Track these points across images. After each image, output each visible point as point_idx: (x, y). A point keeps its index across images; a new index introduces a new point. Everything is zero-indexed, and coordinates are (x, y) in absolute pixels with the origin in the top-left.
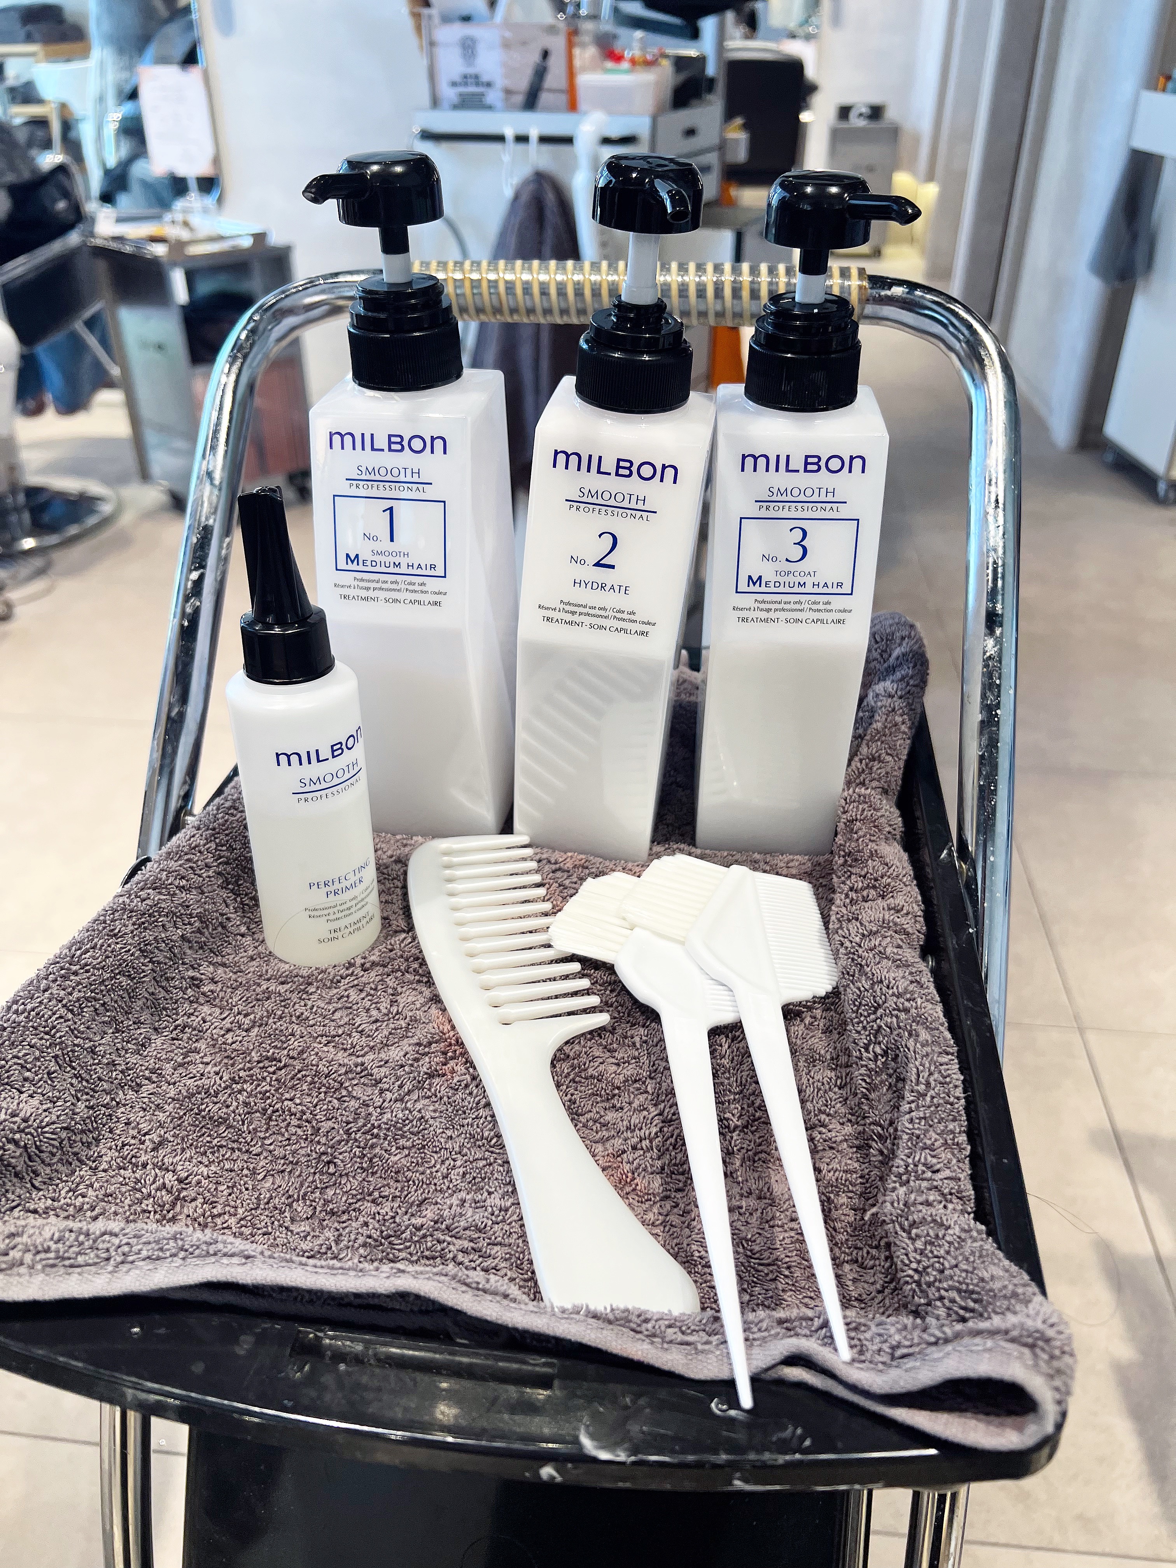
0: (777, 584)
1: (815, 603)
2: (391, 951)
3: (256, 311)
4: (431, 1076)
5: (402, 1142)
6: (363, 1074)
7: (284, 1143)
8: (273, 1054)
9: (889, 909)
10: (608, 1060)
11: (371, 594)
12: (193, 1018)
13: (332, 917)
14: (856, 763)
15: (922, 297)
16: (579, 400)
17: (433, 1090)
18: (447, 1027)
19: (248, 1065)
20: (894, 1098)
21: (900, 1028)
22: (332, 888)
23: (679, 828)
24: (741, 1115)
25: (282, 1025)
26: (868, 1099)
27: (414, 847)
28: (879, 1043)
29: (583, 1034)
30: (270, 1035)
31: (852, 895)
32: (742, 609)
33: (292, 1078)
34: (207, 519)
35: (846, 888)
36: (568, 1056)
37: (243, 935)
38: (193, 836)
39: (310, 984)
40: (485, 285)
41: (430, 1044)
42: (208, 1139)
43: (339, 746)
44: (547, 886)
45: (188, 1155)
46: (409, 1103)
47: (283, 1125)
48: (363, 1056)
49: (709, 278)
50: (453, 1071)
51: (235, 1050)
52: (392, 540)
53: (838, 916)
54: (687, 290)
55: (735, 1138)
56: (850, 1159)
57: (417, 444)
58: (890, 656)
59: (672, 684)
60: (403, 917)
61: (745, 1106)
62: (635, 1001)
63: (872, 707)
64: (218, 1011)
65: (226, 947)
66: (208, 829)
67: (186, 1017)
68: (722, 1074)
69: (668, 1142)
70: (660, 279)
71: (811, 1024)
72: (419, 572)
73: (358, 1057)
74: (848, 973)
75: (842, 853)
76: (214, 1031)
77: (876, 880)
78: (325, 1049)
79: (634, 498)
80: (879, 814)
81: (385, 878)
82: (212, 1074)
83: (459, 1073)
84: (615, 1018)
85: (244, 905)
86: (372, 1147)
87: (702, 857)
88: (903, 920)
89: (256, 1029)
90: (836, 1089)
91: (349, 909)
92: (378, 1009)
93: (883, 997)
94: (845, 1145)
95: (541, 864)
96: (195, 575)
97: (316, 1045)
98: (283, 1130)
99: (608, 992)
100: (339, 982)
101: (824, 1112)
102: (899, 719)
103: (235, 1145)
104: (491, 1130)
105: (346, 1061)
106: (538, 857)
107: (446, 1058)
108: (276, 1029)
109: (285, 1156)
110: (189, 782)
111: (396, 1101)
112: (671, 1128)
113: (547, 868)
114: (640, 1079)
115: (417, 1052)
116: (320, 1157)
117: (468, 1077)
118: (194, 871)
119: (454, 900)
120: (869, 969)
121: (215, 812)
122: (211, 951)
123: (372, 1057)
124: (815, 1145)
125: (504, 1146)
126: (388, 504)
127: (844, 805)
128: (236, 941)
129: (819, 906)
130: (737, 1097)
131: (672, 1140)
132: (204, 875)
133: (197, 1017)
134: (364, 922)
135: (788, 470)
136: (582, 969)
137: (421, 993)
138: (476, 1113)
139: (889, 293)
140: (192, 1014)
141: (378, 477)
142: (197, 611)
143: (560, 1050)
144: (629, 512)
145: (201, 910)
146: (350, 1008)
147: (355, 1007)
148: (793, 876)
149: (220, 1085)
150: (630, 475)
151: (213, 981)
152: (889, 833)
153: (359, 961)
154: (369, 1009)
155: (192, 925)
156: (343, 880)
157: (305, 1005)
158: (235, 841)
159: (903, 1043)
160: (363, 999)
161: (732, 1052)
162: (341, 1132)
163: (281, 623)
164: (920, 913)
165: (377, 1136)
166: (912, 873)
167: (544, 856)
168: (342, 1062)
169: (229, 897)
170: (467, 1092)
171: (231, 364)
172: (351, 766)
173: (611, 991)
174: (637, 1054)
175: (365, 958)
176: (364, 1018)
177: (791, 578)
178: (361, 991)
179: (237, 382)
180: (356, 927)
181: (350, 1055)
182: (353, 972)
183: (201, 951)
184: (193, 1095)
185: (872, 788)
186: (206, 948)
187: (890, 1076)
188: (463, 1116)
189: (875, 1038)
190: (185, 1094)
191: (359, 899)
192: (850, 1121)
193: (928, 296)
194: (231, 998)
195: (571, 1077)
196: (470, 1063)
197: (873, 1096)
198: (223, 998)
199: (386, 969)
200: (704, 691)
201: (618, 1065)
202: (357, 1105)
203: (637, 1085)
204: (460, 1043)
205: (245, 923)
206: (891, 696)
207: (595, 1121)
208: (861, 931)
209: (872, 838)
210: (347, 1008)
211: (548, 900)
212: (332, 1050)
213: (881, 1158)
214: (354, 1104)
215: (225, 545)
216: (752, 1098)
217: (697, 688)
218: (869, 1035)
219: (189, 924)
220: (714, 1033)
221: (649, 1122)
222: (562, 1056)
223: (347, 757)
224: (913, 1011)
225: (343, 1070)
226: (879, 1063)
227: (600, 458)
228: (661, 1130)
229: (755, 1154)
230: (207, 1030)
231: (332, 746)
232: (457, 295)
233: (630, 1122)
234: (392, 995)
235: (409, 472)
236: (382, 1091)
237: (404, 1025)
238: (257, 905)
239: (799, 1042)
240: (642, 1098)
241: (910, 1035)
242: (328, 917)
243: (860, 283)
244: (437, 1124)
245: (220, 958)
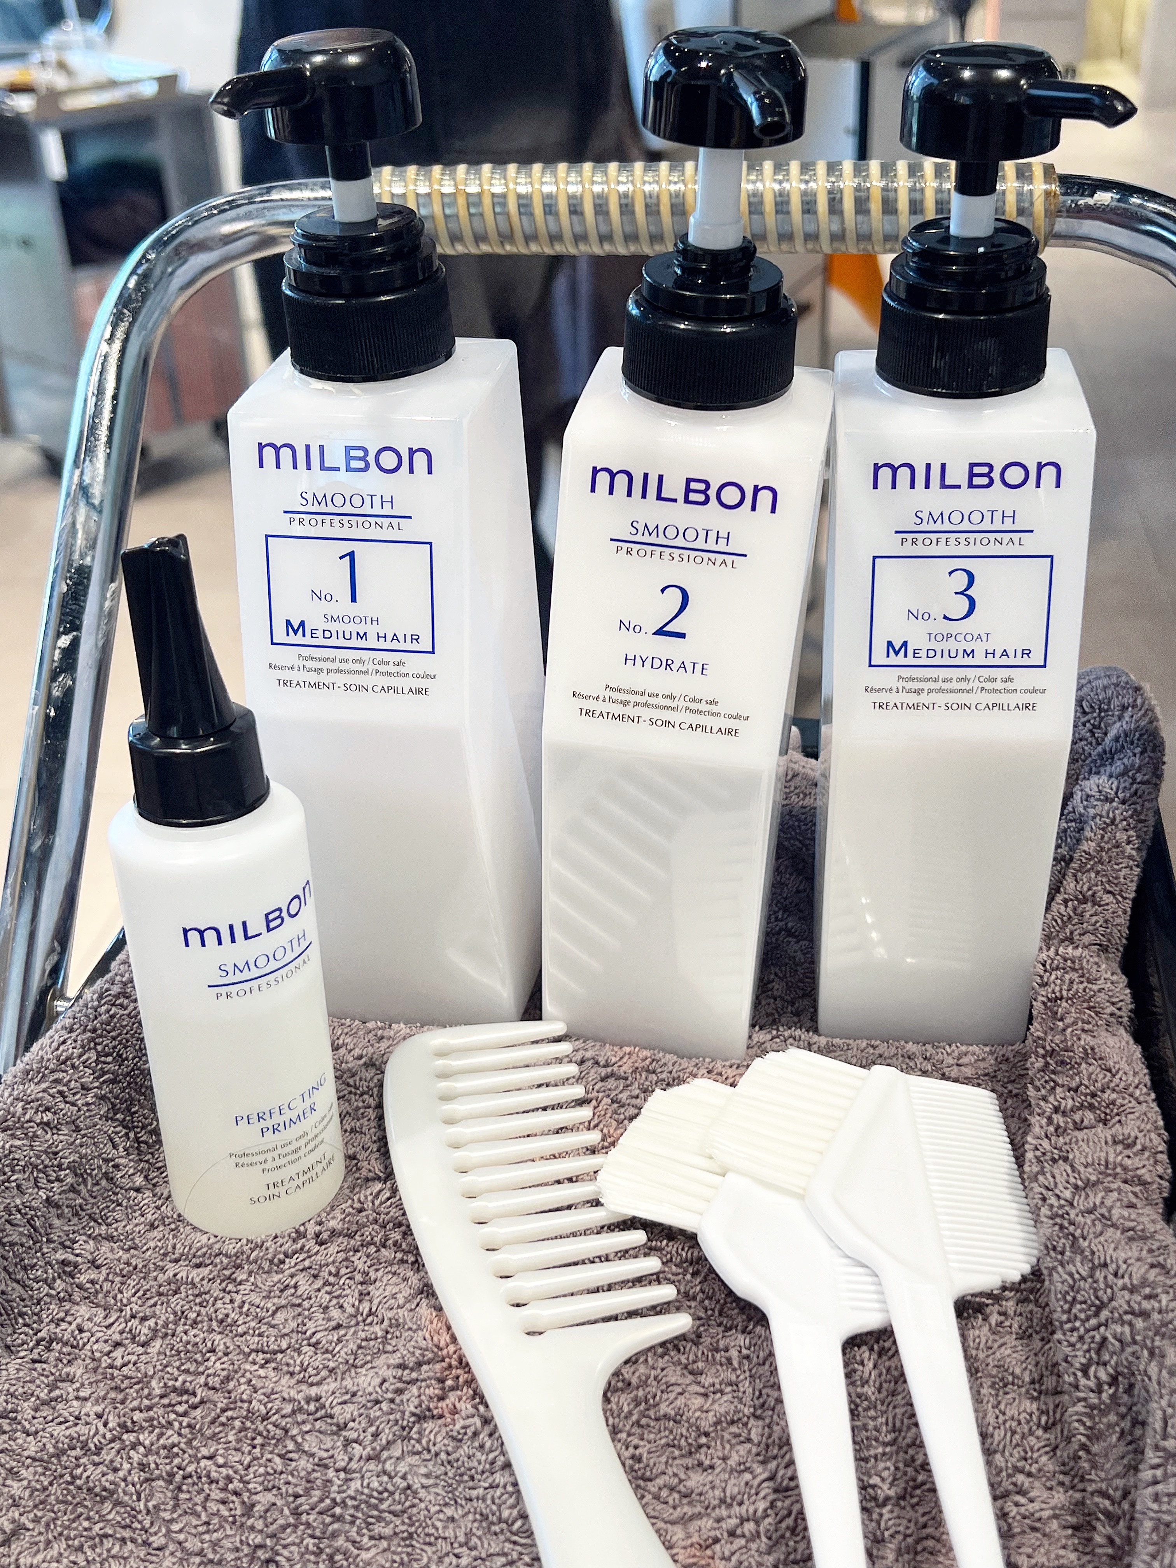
0: (931, 653)
1: (989, 680)
2: (360, 1211)
3: (152, 247)
4: (420, 1418)
5: (378, 1529)
6: (318, 1415)
7: (200, 1529)
8: (184, 1382)
9: (1115, 1142)
10: (690, 1388)
11: (323, 678)
12: (64, 1326)
13: (270, 1165)
14: (1057, 907)
15: (1139, 206)
16: (628, 390)
17: (424, 1441)
18: (445, 1338)
19: (146, 1402)
20: (1128, 1453)
21: (1135, 1342)
22: (269, 1123)
23: (793, 1004)
24: (895, 1479)
25: (196, 1335)
26: (1088, 1452)
27: (395, 1042)
28: (1105, 1364)
29: (650, 1349)
30: (179, 1352)
31: (1058, 1119)
32: (879, 691)
33: (213, 1422)
34: (82, 558)
35: (1048, 1108)
36: (629, 1384)
37: (138, 1190)
38: (64, 1042)
39: (239, 1267)
40: (487, 201)
41: (419, 1364)
42: (86, 1524)
43: (277, 913)
44: (594, 1103)
45: (55, 1553)
46: (388, 1463)
47: (199, 1499)
48: (319, 1384)
49: (821, 184)
50: (454, 1411)
51: (127, 1377)
52: (354, 600)
53: (1038, 1153)
54: (788, 203)
55: (886, 1516)
56: (1064, 1547)
57: (389, 460)
58: (1106, 734)
59: (778, 779)
60: (377, 1155)
61: (901, 1465)
62: (730, 1293)
63: (1081, 815)
64: (101, 1313)
65: (114, 1210)
66: (84, 1031)
67: (53, 1326)
68: (865, 1410)
69: (784, 1525)
70: (747, 187)
71: (1000, 1324)
72: (395, 645)
73: (312, 1385)
74: (1054, 1248)
75: (1041, 1051)
76: (95, 1347)
77: (1094, 1095)
78: (262, 1372)
79: (712, 536)
80: (1095, 988)
81: (350, 1093)
82: (93, 1416)
83: (463, 1414)
84: (700, 1319)
85: (139, 1143)
86: (334, 1535)
87: (828, 1051)
88: (1136, 1162)
89: (158, 1343)
90: (1040, 1432)
91: (295, 1151)
92: (341, 1307)
93: (1109, 1291)
94: (1055, 1524)
95: (584, 1067)
96: (64, 641)
97: (247, 1366)
98: (199, 1508)
99: (688, 1277)
100: (282, 1262)
101: (1021, 1471)
102: (1121, 836)
103: (127, 1534)
104: (512, 1507)
105: (293, 1393)
106: (579, 1057)
107: (443, 1389)
108: (188, 1343)
109: (202, 1550)
110: (58, 949)
111: (369, 1458)
112: (788, 1502)
113: (594, 1074)
114: (739, 1419)
115: (400, 1380)
116: (254, 1551)
117: (477, 1421)
118: (64, 1097)
119: (453, 1130)
120: (1086, 1244)
121: (96, 1003)
122: (91, 1218)
123: (333, 1386)
124: (1009, 1525)
125: (532, 1533)
126: (348, 547)
127: (1042, 973)
128: (129, 1199)
129: (1008, 1129)
130: (888, 1449)
131: (790, 1521)
132: (80, 1103)
133: (70, 1323)
134: (318, 1168)
135: (943, 486)
136: (649, 1240)
137: (405, 1280)
138: (490, 1480)
139: (1090, 201)
140: (63, 1320)
141: (331, 509)
142: (69, 694)
143: (617, 1374)
144: (706, 555)
145: (75, 1157)
146: (299, 1305)
147: (306, 1304)
148: (967, 1081)
149: (104, 1436)
150: (707, 501)
151: (94, 1264)
152: (1112, 1015)
153: (312, 1229)
154: (327, 1307)
155: (61, 1181)
156: (285, 1110)
157: (232, 1301)
158: (126, 1047)
159: (1142, 1367)
160: (319, 1290)
161: (880, 1375)
162: (286, 1511)
163: (190, 737)
164: (1162, 1147)
165: (339, 1519)
166: (1147, 1079)
167: (588, 1054)
168: (287, 1396)
169: (116, 1133)
170: (476, 1444)
171: (115, 326)
172: (295, 942)
173: (695, 1274)
174: (734, 1378)
175: (320, 1223)
176: (320, 1322)
177: (951, 645)
178: (315, 1277)
179: (123, 351)
180: (306, 1177)
181: (299, 1382)
182: (302, 1248)
183: (75, 1220)
184: (64, 1452)
185: (1085, 947)
186: (83, 1214)
187: (1123, 1417)
188: (471, 1484)
189: (1098, 1352)
190: (51, 1450)
191: (310, 1137)
192: (1061, 1484)
193: (1151, 205)
194: (121, 1292)
195: (634, 1418)
196: (478, 1397)
197: (1095, 1448)
198: (108, 1292)
199: (352, 1242)
200: (826, 790)
201: (706, 1395)
202: (310, 1467)
203: (734, 1429)
204: (464, 1364)
205: (141, 1171)
206: (1107, 800)
207: (672, 1489)
208: (1072, 1180)
209: (1086, 1027)
210: (294, 1305)
211: (596, 1126)
212: (272, 1374)
213: (1110, 1551)
214: (304, 1464)
215: (109, 595)
216: (911, 1451)
217: (816, 785)
218: (1088, 1351)
219: (58, 1179)
220: (852, 1344)
221: (753, 1491)
222: (620, 1385)
223: (290, 928)
224: (1156, 1316)
225: (288, 1409)
226: (1104, 1396)
227: (661, 477)
228: (772, 1505)
229: (918, 1542)
230: (84, 1345)
231: (267, 915)
232: (446, 216)
233: (724, 1490)
234: (362, 1283)
235: (377, 501)
236: (347, 1443)
237: (380, 1334)
238: (159, 1142)
239: (982, 1356)
240: (743, 1449)
241: (1152, 1354)
242: (264, 1166)
243: (1048, 186)
244: (431, 1497)
245: (104, 1227)
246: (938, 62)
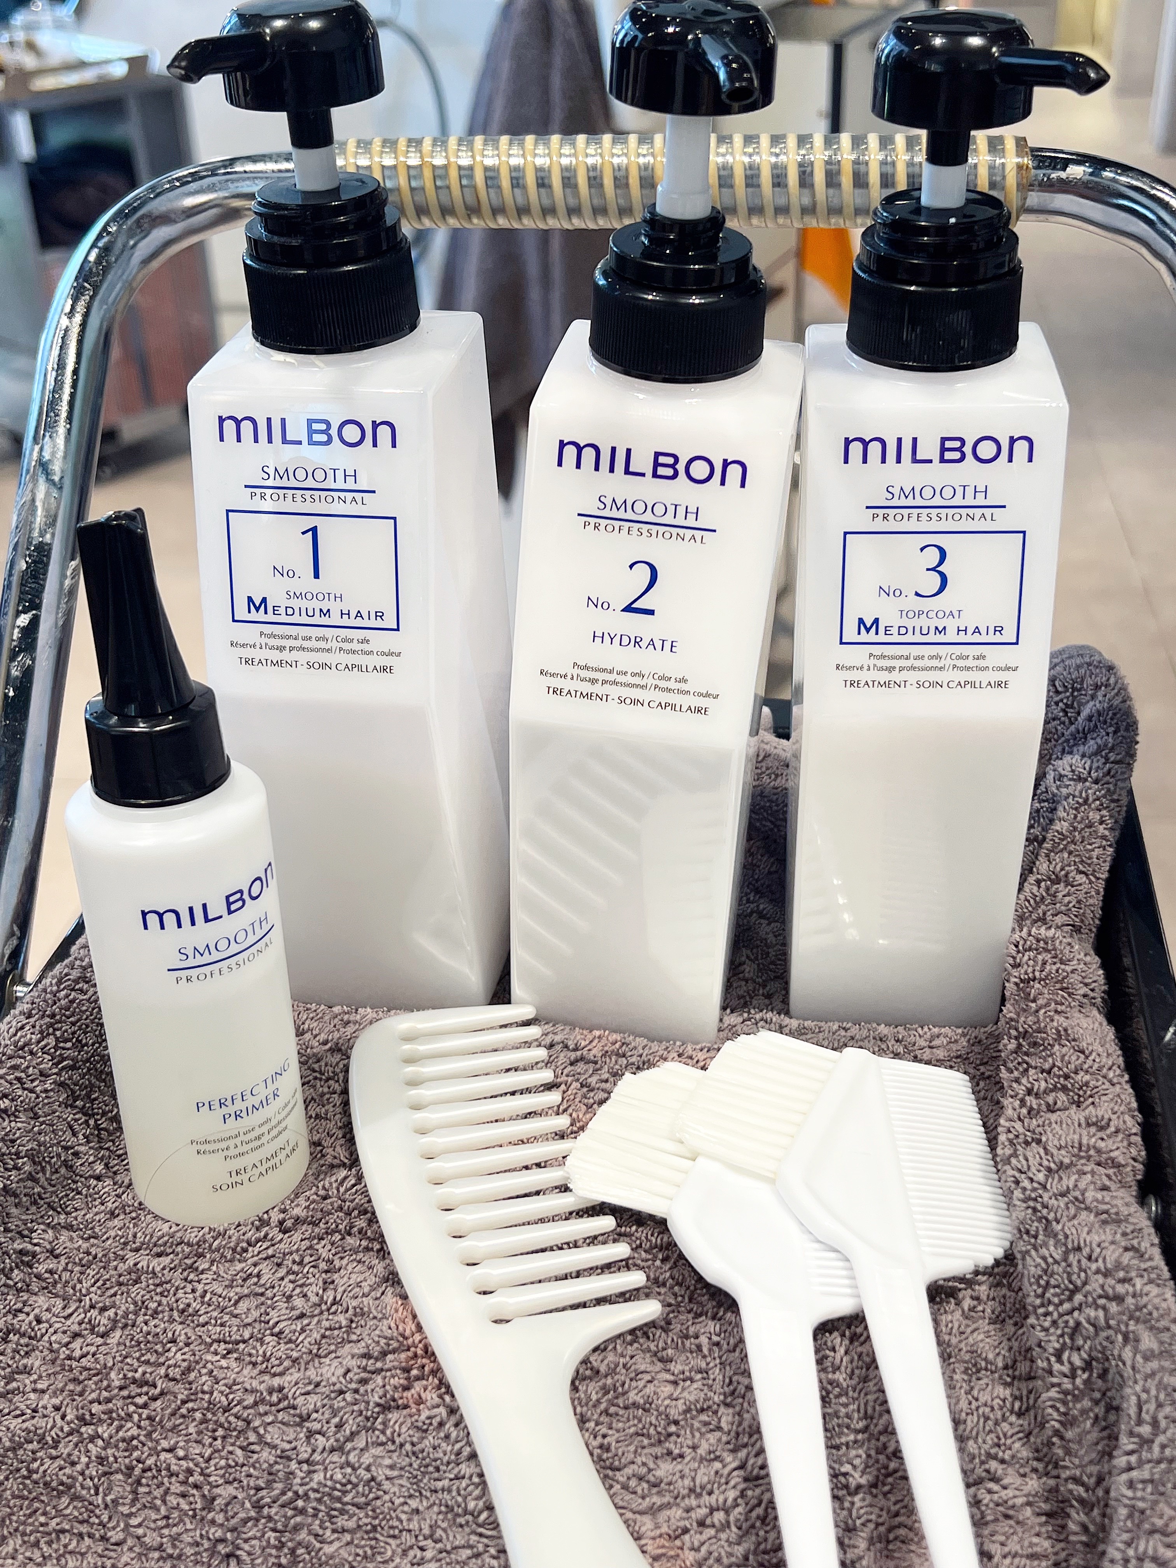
0: (903, 631)
1: (960, 657)
2: (325, 1198)
3: (113, 219)
4: (385, 1408)
5: (341, 1522)
6: (281, 1406)
7: (159, 1523)
8: (144, 1373)
9: (1089, 1125)
10: (659, 1376)
11: (286, 656)
12: (22, 1316)
13: (232, 1152)
14: (1030, 887)
15: (1113, 180)
16: (595, 363)
17: (388, 1432)
18: (411, 1327)
19: (105, 1394)
20: (1102, 1439)
21: (1109, 1327)
22: (231, 1109)
23: (764, 986)
24: (867, 1467)
25: (157, 1325)
26: (1062, 1438)
27: (361, 1026)
28: (1079, 1349)
29: (619, 1336)
30: (139, 1343)
31: (1031, 1101)
32: (849, 668)
33: (173, 1414)
34: (42, 535)
35: (1021, 1090)
36: (598, 1372)
37: (98, 1178)
38: (22, 1028)
39: (201, 1255)
40: (453, 173)
41: (384, 1354)
42: (42, 1519)
43: (238, 896)
44: (563, 1087)
45: (10, 1549)
46: (352, 1455)
47: (158, 1493)
48: (281, 1374)
49: (791, 157)
50: (420, 1401)
51: (86, 1369)
52: (317, 576)
53: (1011, 1136)
54: (758, 176)
55: (858, 1504)
56: (1038, 1535)
57: (352, 433)
58: (1079, 713)
59: (748, 759)
60: (342, 1141)
61: (873, 1453)
62: (700, 1279)
63: (1054, 795)
64: (59, 1303)
65: (73, 1199)
66: (43, 1017)
67: (10, 1317)
68: (837, 1397)
69: (754, 1514)
70: (715, 160)
71: (972, 1309)
72: (359, 622)
73: (274, 1375)
74: (1028, 1232)
75: (1014, 1033)
76: (53, 1338)
77: (1067, 1077)
78: (224, 1363)
79: (681, 511)
80: (1069, 969)
81: (316, 1078)
82: (50, 1409)
83: (428, 1404)
84: (669, 1305)
85: (99, 1130)
86: (296, 1529)
87: (799, 1034)
88: (1109, 1144)
89: (118, 1333)
90: (1013, 1418)
91: (258, 1138)
92: (305, 1296)
93: (1083, 1275)
94: (1028, 1511)
95: (552, 1051)
96: (24, 620)
97: (209, 1357)
98: (158, 1502)
99: (658, 1263)
100: (245, 1250)
101: (995, 1457)
102: (1094, 816)
103: (84, 1529)
104: (478, 1498)
105: (255, 1384)
106: (548, 1041)
107: (408, 1379)
108: (149, 1333)
109: (162, 1544)
110: (18, 933)
111: (333, 1450)
112: (758, 1491)
113: (563, 1057)
114: (709, 1407)
115: (365, 1369)
116: (215, 1546)
117: (442, 1411)
118: (22, 1084)
119: (419, 1115)
120: (1059, 1227)
121: (55, 988)
122: (50, 1206)
123: (296, 1376)
124: (982, 1513)
125: (498, 1525)
126: (311, 522)
127: (1014, 953)
128: (89, 1187)
129: (980, 1111)
130: (860, 1437)
131: (760, 1511)
132: (38, 1089)
133: (28, 1314)
134: (282, 1156)
135: (915, 461)
136: (619, 1225)
137: (370, 1268)
138: (456, 1471)
139: (1063, 175)
140: (20, 1311)
141: (293, 483)
142: (28, 674)
143: (585, 1361)
144: (674, 531)
145: (34, 1145)
146: (262, 1294)
147: (269, 1293)
148: (938, 1063)
149: (62, 1430)
150: (675, 475)
151: (53, 1254)
152: (1085, 996)
153: (276, 1216)
154: (291, 1296)
155: (19, 1169)
156: (248, 1096)
157: (193, 1291)
158: (85, 1033)
159: (1116, 1352)
160: (282, 1279)
161: (852, 1361)
162: (248, 1505)
163: (148, 715)
164: (1136, 1129)
165: (302, 1512)
166: (1121, 1060)
167: (558, 1038)
168: (249, 1387)
169: (76, 1120)
170: (442, 1435)
171: (75, 300)
172: (257, 925)
173: (664, 1260)
174: (704, 1365)
175: (284, 1211)
176: (284, 1311)
177: (923, 622)
178: (279, 1265)
179: (84, 325)
180: (270, 1164)
181: (261, 1372)
182: (265, 1236)
183: (33, 1209)
184: (20, 1445)
185: (1058, 927)
186: (42, 1202)
187: (1097, 1402)
188: (436, 1475)
189: (1072, 1339)
190: (8, 1444)
191: (274, 1122)
192: (1035, 1470)
193: (1123, 179)
194: (80, 1282)
195: (603, 1406)
196: (445, 1387)
197: (1069, 1434)
198: (67, 1282)
199: (317, 1230)
200: (797, 769)
201: (675, 1383)
202: (272, 1459)
203: (704, 1417)
204: (429, 1353)
205: (102, 1159)
206: (1080, 779)
207: (641, 1479)
208: (1045, 1163)
209: (1059, 1008)
210: (257, 1294)
211: (565, 1111)
212: (234, 1365)
213: (1084, 1538)
214: (267, 1455)
215: (69, 573)
216: (883, 1439)
217: (788, 766)
218: (1062, 1336)
219: (15, 1167)
220: (823, 1329)
221: (723, 1480)
222: (588, 1373)
223: (251, 911)
224: (1130, 1301)
225: (250, 1400)
226: (1078, 1381)
227: (629, 451)
228: (742, 1494)
229: (890, 1530)
230: (43, 1336)
231: (228, 898)
232: (412, 189)
233: (693, 1479)
234: (326, 1272)
235: (340, 475)
236: (310, 1434)
237: (344, 1323)
238: (120, 1129)
239: (954, 1341)
240: (713, 1437)
241: (1126, 1339)
242: (226, 1153)
243: (1020, 160)
244: (396, 1489)
245: (63, 1216)
246: (909, 29)
